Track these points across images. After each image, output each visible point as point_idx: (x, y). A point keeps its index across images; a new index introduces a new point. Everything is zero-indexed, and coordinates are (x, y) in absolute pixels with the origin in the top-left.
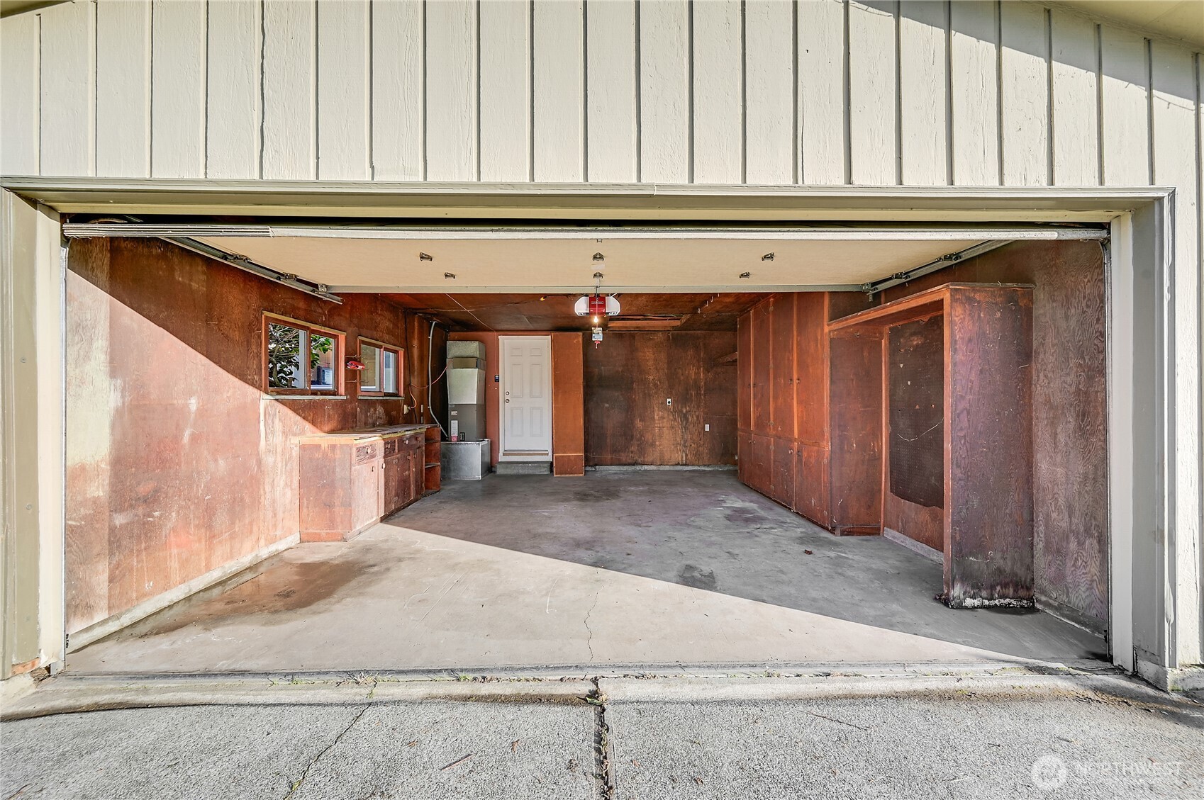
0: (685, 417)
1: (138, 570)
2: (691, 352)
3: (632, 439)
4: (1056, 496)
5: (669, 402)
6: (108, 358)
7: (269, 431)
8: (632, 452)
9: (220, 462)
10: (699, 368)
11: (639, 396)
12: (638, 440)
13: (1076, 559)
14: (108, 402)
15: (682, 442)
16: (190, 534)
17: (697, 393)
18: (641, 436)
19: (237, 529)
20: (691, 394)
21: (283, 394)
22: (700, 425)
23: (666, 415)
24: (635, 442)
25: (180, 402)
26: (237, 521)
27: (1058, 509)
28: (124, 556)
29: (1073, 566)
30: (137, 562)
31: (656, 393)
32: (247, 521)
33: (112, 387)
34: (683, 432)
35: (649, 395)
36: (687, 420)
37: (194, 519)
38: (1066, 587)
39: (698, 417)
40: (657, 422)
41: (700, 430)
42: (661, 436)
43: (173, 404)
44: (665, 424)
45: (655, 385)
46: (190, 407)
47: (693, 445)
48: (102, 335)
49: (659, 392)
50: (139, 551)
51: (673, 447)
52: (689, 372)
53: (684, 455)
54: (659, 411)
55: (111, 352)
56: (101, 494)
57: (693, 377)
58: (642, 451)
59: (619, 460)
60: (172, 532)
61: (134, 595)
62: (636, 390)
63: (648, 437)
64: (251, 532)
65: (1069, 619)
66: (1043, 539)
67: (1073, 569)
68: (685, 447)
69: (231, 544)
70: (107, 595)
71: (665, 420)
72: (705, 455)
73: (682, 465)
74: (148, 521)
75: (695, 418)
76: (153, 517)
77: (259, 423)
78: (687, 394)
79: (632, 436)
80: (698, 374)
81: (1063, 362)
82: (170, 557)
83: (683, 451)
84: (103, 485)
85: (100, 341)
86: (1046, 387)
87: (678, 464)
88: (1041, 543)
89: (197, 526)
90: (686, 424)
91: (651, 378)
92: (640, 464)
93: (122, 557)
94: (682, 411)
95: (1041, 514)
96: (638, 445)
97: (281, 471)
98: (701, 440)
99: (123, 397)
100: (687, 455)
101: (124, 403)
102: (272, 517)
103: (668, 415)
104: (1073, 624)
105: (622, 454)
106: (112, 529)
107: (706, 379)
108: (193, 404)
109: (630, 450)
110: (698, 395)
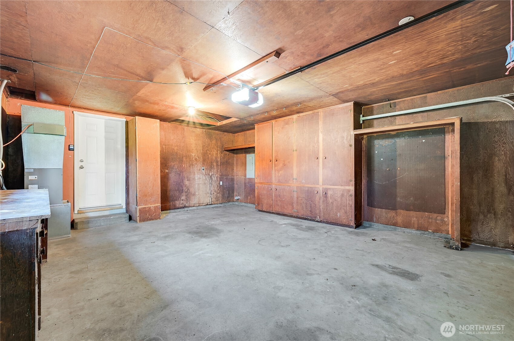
0: (211, 177)
2: (214, 142)
3: (183, 192)
4: (472, 200)
5: (203, 169)
8: (183, 200)
10: (217, 151)
11: (187, 165)
12: (186, 192)
13: (483, 222)
15: (210, 192)
18: (188, 189)
20: (214, 165)
22: (218, 182)
23: (201, 177)
24: (184, 194)
27: (474, 205)
29: (481, 225)
31: (196, 164)
34: (210, 186)
35: (192, 165)
36: (212, 179)
38: (478, 233)
40: (196, 181)
41: (218, 184)
42: (199, 189)
44: (201, 182)
45: (196, 159)
47: (215, 193)
49: (198, 163)
51: (205, 195)
52: (213, 152)
53: (210, 199)
54: (197, 174)
57: (215, 156)
58: (188, 199)
59: (175, 206)
62: (185, 162)
63: (192, 190)
65: (479, 244)
66: (465, 217)
67: (481, 226)
68: (211, 194)
71: (201, 180)
72: (220, 198)
73: (209, 205)
75: (216, 178)
78: (212, 165)
79: (183, 190)
80: (217, 154)
81: (476, 151)
83: (210, 197)
86: (467, 160)
87: (207, 205)
88: (464, 218)
90: (211, 182)
91: (193, 155)
92: (187, 207)
94: (209, 174)
95: (464, 207)
96: (186, 196)
98: (218, 190)
100: (212, 199)
103: (203, 177)
104: (482, 245)
105: (177, 202)
107: (221, 157)
110: (217, 165)
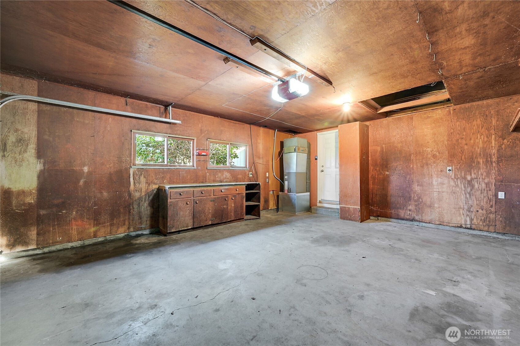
0: (470, 183)
1: (53, 232)
2: (478, 122)
3: (410, 200)
5: (450, 170)
6: (36, 151)
7: (136, 182)
8: (410, 210)
9: (104, 193)
11: (417, 165)
12: (415, 201)
14: (36, 168)
15: (466, 207)
16: (84, 221)
17: (487, 161)
18: (419, 198)
19: (115, 222)
20: (479, 163)
21: (146, 166)
22: (491, 192)
23: (446, 181)
24: (413, 203)
25: (77, 168)
26: (115, 219)
28: (45, 226)
30: (53, 229)
31: (434, 162)
32: (122, 219)
33: (39, 162)
34: (466, 198)
35: (427, 164)
36: (473, 187)
37: (86, 216)
39: (487, 184)
40: (435, 187)
41: (491, 196)
42: (440, 200)
43: (74, 169)
44: (444, 190)
45: (434, 156)
46: (84, 171)
48: (33, 143)
49: (439, 162)
50: (54, 226)
51: (454, 210)
52: (475, 141)
53: (468, 219)
54: (437, 177)
55: (38, 149)
56: (33, 202)
57: (481, 146)
58: (420, 208)
59: (398, 215)
60: (73, 219)
61: (51, 242)
62: (414, 160)
63: (426, 199)
64: (124, 224)
68: (470, 211)
69: (110, 228)
70: (36, 240)
71: (445, 186)
72: (498, 222)
73: (466, 228)
74: (59, 214)
75: (484, 186)
76: (62, 212)
77: (130, 178)
78: (473, 162)
79: (410, 197)
80: (487, 143)
82: (72, 229)
83: (468, 215)
84: (33, 199)
85: (32, 145)
87: (461, 227)
89: (87, 219)
90: (471, 190)
91: (429, 150)
92: (417, 221)
93: (44, 226)
94: (465, 178)
96: (416, 206)
97: (145, 199)
98: (491, 206)
99: (44, 166)
100: (472, 220)
101: (44, 168)
102: (139, 219)
103: (449, 182)
105: (401, 211)
106: (39, 216)
107: (498, 147)
108: (86, 169)
109: (408, 208)
